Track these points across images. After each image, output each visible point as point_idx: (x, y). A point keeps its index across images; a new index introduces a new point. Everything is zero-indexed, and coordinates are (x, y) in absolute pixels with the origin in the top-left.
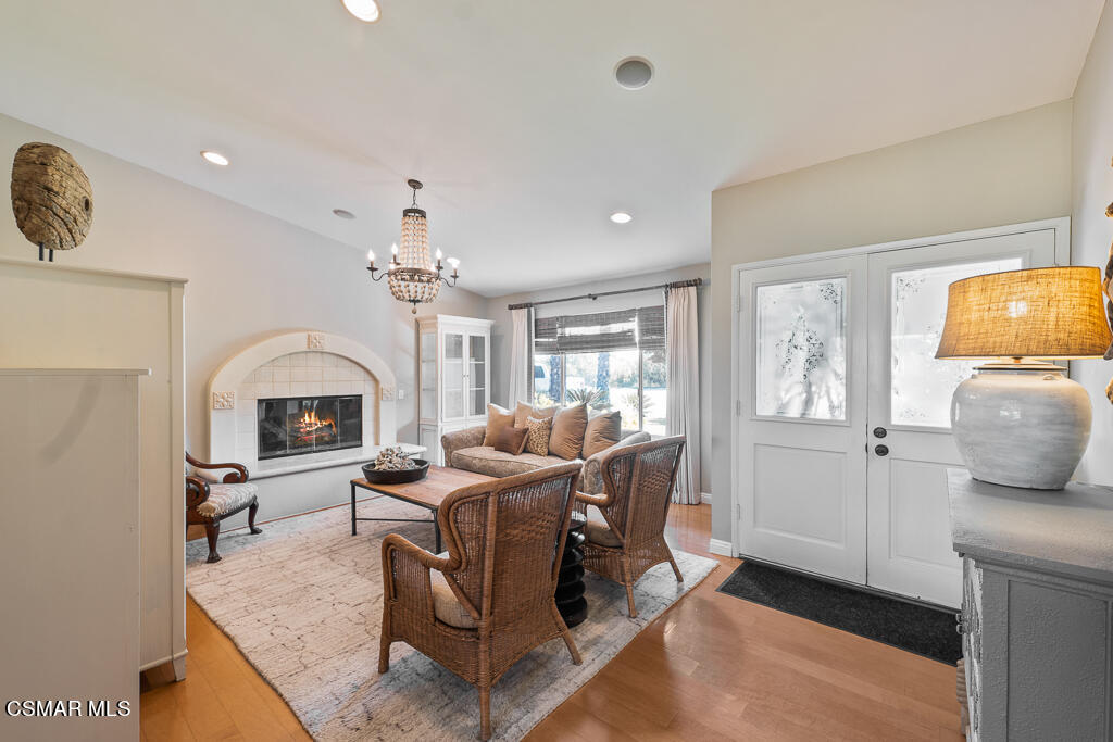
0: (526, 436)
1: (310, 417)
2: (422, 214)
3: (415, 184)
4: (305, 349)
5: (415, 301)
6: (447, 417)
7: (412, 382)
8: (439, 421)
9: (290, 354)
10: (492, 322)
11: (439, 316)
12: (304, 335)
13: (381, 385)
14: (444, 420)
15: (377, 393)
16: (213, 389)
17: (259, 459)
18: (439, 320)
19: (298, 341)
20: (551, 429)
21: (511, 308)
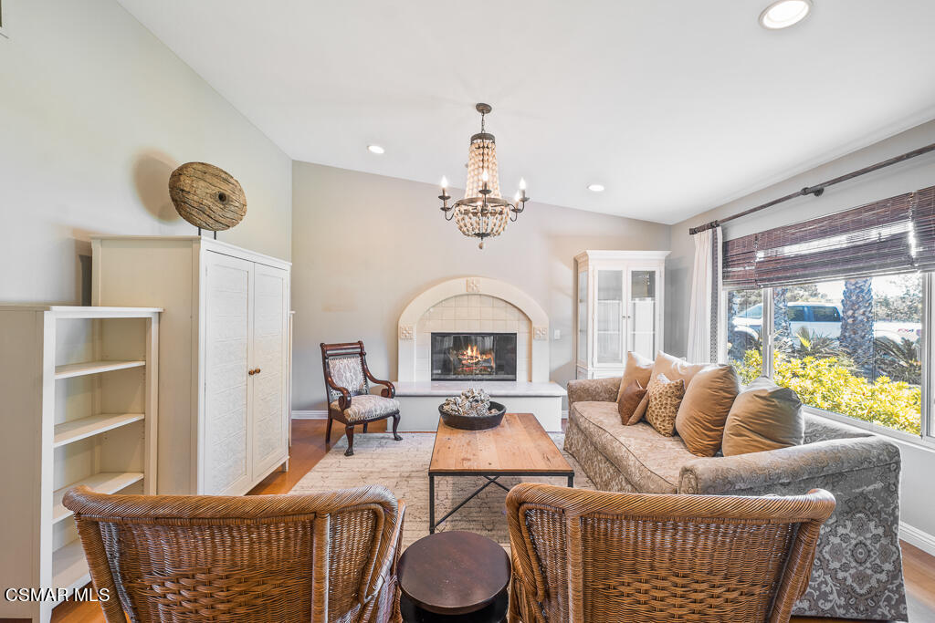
0: (643, 401)
1: (472, 351)
2: (490, 137)
3: (483, 108)
4: (466, 292)
5: (481, 235)
6: (599, 362)
7: (570, 323)
8: (590, 366)
9: (456, 296)
10: (669, 252)
11: (589, 252)
12: (463, 281)
13: (534, 325)
14: (596, 364)
15: (530, 332)
16: (400, 325)
17: (433, 380)
18: (590, 257)
19: (459, 286)
20: (681, 397)
21: (693, 232)
